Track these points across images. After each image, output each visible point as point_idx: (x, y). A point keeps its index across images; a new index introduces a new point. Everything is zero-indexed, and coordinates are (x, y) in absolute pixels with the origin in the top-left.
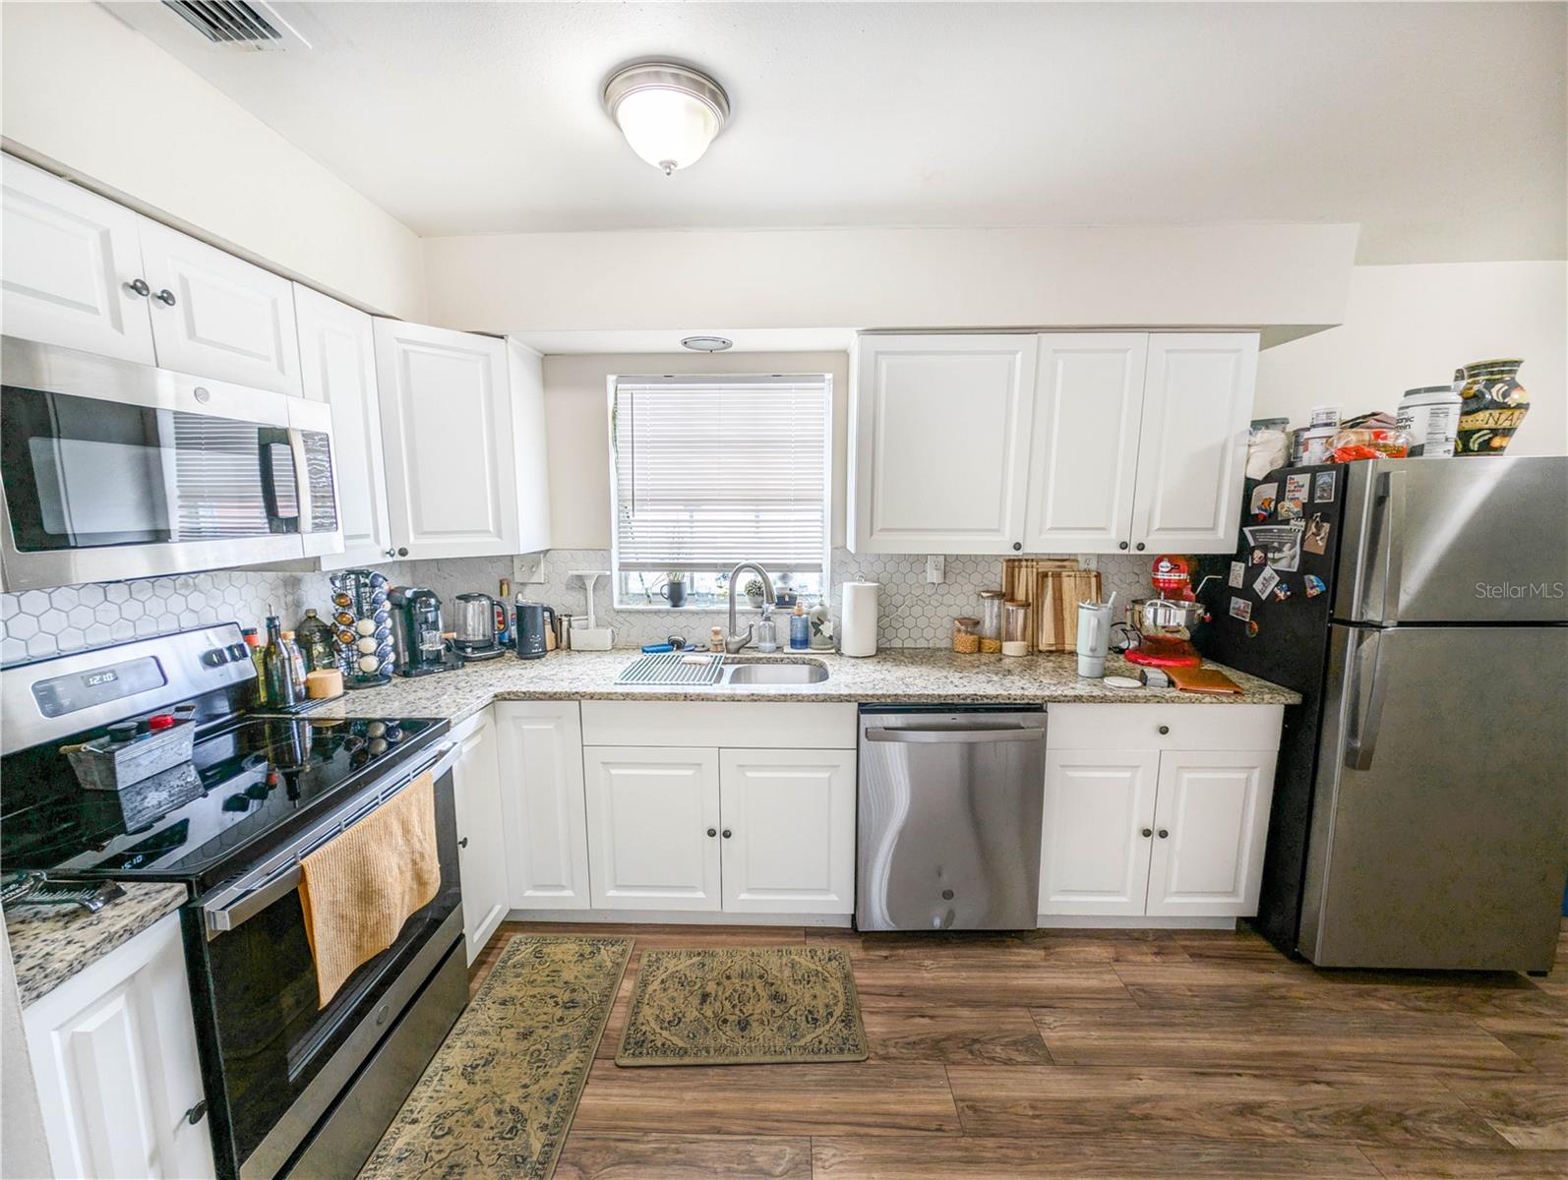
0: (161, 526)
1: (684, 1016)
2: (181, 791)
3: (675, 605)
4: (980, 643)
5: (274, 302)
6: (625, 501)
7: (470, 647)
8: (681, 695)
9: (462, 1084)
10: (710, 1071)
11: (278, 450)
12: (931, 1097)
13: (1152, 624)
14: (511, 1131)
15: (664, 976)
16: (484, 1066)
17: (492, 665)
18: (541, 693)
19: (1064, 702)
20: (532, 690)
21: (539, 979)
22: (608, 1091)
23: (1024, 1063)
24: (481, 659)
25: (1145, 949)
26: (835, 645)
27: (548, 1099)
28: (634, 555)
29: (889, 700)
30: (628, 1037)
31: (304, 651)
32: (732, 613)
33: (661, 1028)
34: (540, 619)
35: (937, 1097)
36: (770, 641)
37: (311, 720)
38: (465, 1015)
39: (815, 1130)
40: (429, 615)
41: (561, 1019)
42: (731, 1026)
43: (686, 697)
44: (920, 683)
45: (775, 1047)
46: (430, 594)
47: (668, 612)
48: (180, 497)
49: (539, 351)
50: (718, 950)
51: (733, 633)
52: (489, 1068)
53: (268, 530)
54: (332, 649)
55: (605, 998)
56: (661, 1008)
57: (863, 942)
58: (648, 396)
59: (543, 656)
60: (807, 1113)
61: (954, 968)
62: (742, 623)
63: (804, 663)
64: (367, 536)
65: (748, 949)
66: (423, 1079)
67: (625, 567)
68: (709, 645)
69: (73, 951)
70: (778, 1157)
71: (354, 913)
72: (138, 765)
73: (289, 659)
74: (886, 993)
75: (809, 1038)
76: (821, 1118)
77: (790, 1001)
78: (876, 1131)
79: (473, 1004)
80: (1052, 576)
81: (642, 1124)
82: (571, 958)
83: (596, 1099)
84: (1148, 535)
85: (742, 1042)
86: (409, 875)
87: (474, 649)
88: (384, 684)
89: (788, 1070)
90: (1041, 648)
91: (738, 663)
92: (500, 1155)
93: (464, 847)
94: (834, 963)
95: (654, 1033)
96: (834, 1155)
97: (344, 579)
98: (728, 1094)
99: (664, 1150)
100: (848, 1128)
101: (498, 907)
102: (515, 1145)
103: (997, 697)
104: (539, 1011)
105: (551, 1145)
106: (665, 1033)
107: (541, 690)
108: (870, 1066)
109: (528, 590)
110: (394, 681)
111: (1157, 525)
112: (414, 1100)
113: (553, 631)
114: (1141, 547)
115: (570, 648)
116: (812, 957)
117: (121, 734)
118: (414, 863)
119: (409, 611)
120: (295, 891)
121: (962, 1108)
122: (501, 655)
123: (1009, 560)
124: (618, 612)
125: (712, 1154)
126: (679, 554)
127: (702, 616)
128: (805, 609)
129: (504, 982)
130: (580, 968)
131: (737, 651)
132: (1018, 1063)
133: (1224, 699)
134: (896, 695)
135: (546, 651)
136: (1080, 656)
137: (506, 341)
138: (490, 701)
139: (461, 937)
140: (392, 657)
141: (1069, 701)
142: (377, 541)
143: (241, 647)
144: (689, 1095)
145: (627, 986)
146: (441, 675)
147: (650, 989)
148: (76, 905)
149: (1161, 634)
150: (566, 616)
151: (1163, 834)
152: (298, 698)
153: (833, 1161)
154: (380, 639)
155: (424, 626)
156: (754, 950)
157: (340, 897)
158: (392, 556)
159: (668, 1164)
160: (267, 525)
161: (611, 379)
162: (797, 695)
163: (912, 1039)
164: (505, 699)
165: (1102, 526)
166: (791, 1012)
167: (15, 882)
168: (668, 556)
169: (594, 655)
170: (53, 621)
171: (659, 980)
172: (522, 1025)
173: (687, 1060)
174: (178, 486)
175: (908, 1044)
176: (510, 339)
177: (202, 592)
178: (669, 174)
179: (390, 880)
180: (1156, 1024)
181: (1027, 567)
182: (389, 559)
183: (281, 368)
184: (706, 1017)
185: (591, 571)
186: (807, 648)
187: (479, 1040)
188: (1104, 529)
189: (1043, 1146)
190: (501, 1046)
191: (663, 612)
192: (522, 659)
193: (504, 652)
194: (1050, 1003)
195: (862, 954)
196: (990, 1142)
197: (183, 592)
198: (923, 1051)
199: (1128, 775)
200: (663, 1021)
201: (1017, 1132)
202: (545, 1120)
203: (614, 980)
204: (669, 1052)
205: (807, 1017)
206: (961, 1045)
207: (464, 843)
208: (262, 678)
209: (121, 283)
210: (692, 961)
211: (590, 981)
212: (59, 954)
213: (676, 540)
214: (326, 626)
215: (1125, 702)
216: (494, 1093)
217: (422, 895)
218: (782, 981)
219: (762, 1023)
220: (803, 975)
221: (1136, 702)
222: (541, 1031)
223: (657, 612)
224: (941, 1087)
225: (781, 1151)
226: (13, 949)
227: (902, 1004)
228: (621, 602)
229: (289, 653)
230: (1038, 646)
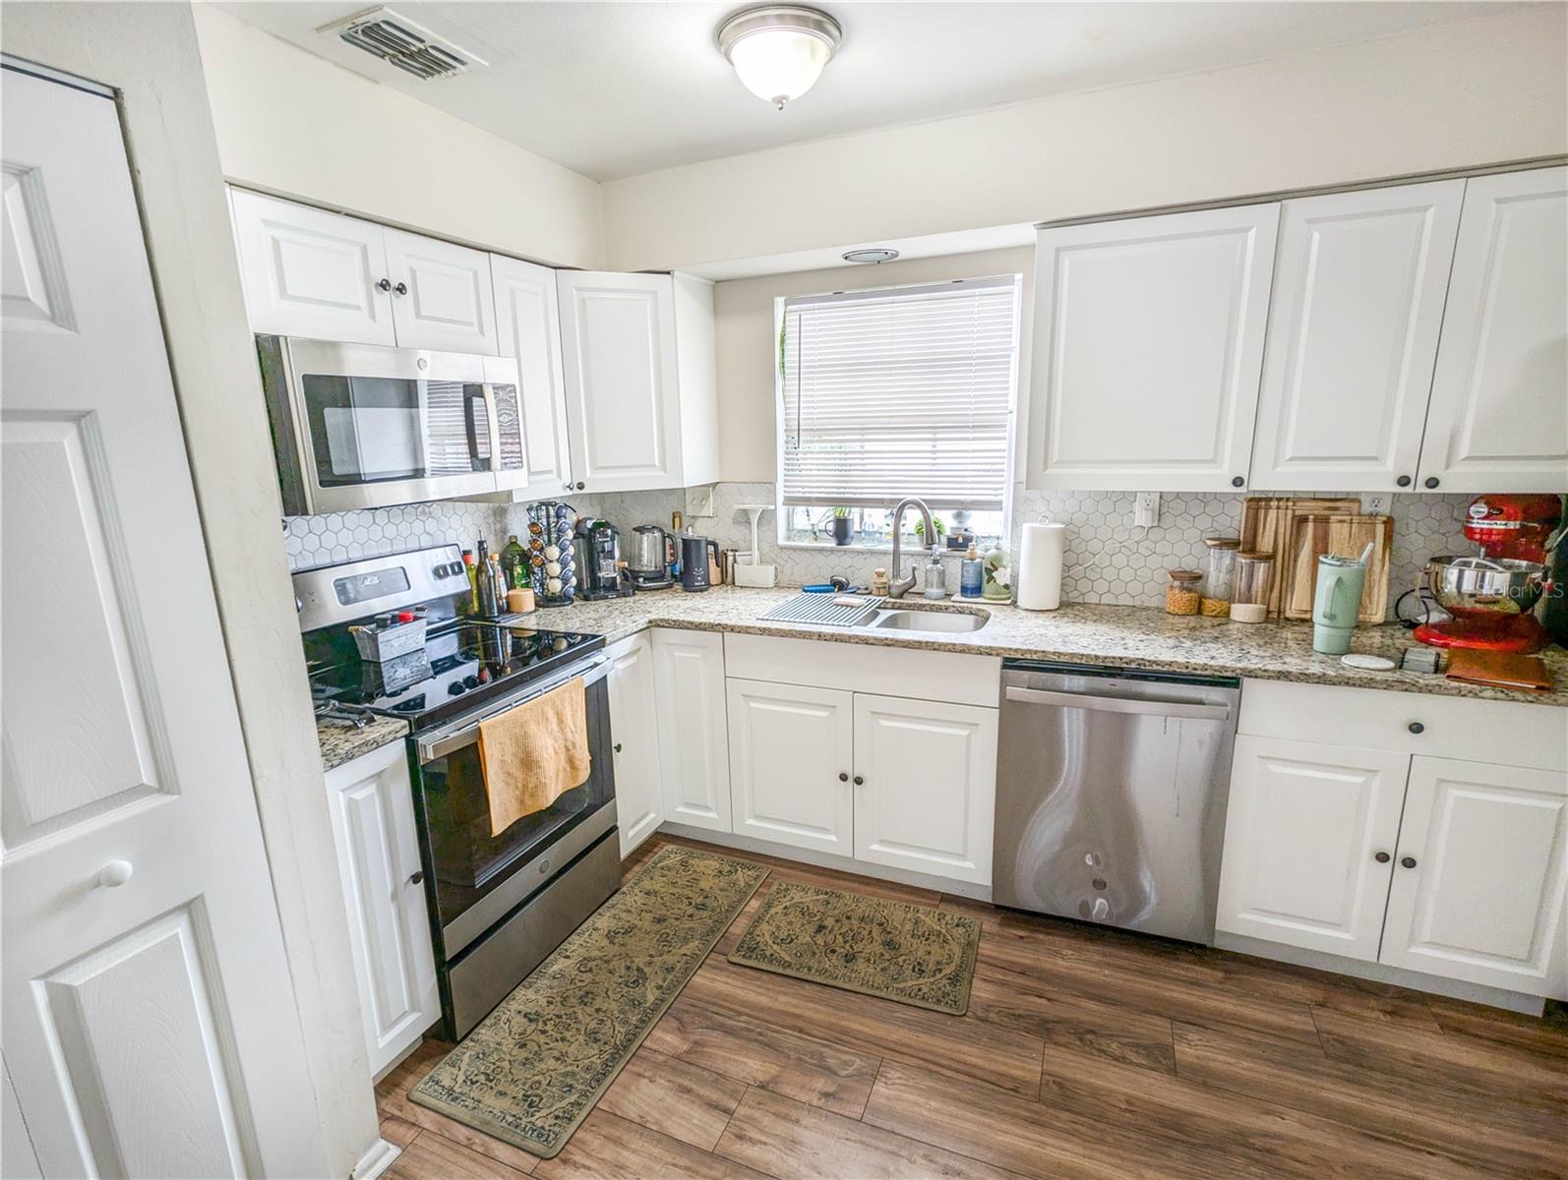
0: (420, 466)
1: (797, 939)
2: (418, 671)
3: (840, 543)
4: (1200, 603)
5: (476, 274)
6: (792, 431)
7: (641, 577)
8: (814, 633)
9: (605, 942)
10: (807, 986)
11: (476, 401)
12: (1018, 1063)
13: (1455, 590)
14: (634, 982)
15: (788, 904)
16: (623, 934)
17: (658, 596)
18: (689, 622)
19: (1262, 677)
20: (681, 619)
21: (680, 882)
22: (716, 977)
23: (1139, 1065)
24: (650, 589)
25: (1373, 1003)
26: (1009, 595)
27: (667, 969)
28: (801, 489)
29: (1035, 657)
30: (743, 942)
31: (508, 572)
32: (896, 554)
33: (774, 943)
34: (703, 552)
35: (1026, 1065)
36: (937, 587)
37: (512, 630)
38: (616, 895)
39: (888, 1055)
40: (606, 544)
41: (691, 916)
42: (838, 956)
43: (820, 636)
44: (1084, 641)
45: (873, 982)
46: (606, 525)
47: (832, 551)
48: (429, 436)
49: (709, 279)
50: (846, 894)
51: (896, 575)
52: (627, 937)
53: (471, 469)
54: (529, 572)
55: (732, 907)
56: (778, 927)
57: (1002, 918)
58: (816, 316)
59: (706, 590)
60: (887, 1040)
61: (1097, 964)
62: (906, 564)
63: (971, 613)
64: (551, 472)
65: (876, 899)
66: (578, 931)
67: (792, 501)
68: (873, 587)
69: (348, 746)
70: (846, 1064)
71: (517, 773)
72: (392, 646)
73: (494, 576)
74: (1008, 967)
75: (910, 984)
76: (897, 1048)
77: (902, 950)
78: (948, 1073)
79: (624, 889)
80: (1315, 521)
81: (736, 1007)
82: (710, 872)
83: (706, 980)
84: (1448, 466)
85: (844, 971)
86: (563, 758)
87: (645, 579)
88: (568, 605)
89: (881, 1004)
90: (1289, 614)
91: (899, 608)
92: (623, 996)
93: (618, 751)
94: (961, 930)
95: (766, 945)
96: (900, 1078)
97: (538, 509)
98: (817, 1007)
99: (749, 1030)
100: (921, 1062)
101: (652, 816)
102: (636, 993)
103: (1170, 664)
104: (676, 906)
105: (662, 1001)
106: (775, 947)
107: (688, 620)
108: (963, 1022)
109: (699, 523)
110: (575, 603)
111: (1464, 450)
112: (570, 944)
113: (717, 565)
114: (1433, 483)
115: (734, 583)
116: (939, 920)
117: (381, 622)
118: (568, 749)
119: (590, 538)
120: (476, 743)
121: (1048, 1081)
122: (670, 586)
123: (1251, 500)
124: (782, 548)
125: (790, 1045)
126: (845, 488)
127: (866, 556)
128: (979, 552)
129: (652, 878)
130: (717, 881)
131: (901, 596)
132: (1132, 1063)
133: (1518, 695)
134: (1043, 652)
135: (709, 585)
136: (1316, 626)
137: (673, 276)
138: (645, 626)
139: (614, 828)
140: (574, 581)
141: (1269, 678)
142: (559, 475)
143: (459, 564)
144: (783, 999)
145: (754, 904)
146: (614, 601)
147: (772, 911)
148: (351, 723)
149: (1469, 604)
150: (732, 550)
151: (1409, 863)
152: (501, 611)
153: (897, 1081)
154: (564, 565)
155: (602, 555)
156: (882, 901)
157: (507, 758)
158: (571, 489)
159: (749, 1040)
160: (470, 465)
161: (780, 301)
162: (933, 643)
163: (1018, 1012)
164: (659, 626)
165: (1374, 455)
166: (900, 959)
167: (323, 705)
168: (835, 490)
169: (754, 591)
170: (345, 537)
171: (782, 906)
172: (659, 912)
173: (788, 972)
174: (429, 427)
175: (1013, 1015)
176: (676, 274)
177: (434, 518)
178: (781, 109)
179: (545, 756)
180: (1341, 1078)
181: (1278, 508)
182: (570, 493)
183: (482, 331)
184: (816, 944)
185: (755, 506)
186: (980, 596)
187: (624, 915)
188: (1374, 458)
189: (1125, 1136)
190: (639, 924)
191: (828, 551)
192: (686, 591)
193: (672, 584)
194: (1198, 1021)
195: (995, 929)
196: (1065, 1116)
197: (421, 518)
198: (1025, 1025)
199: (1359, 779)
200: (777, 937)
201: (1101, 1116)
202: (661, 983)
203: (743, 896)
204: (774, 962)
205: (914, 966)
206: (1072, 1031)
207: (618, 748)
208: (475, 592)
209: (374, 284)
210: (819, 897)
211: (722, 893)
212: (341, 746)
213: (844, 473)
214: (524, 551)
215: (1354, 685)
216: (627, 954)
217: (574, 778)
218: (900, 933)
219: (869, 960)
220: (923, 934)
221: (1370, 687)
222: (672, 921)
223: (821, 550)
224: (1033, 1058)
225: (851, 1060)
226: (320, 740)
227: (1021, 980)
228: (788, 538)
229: (494, 572)
230: (1284, 612)
